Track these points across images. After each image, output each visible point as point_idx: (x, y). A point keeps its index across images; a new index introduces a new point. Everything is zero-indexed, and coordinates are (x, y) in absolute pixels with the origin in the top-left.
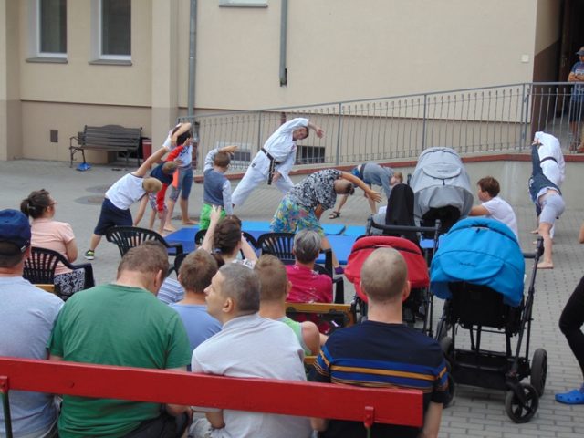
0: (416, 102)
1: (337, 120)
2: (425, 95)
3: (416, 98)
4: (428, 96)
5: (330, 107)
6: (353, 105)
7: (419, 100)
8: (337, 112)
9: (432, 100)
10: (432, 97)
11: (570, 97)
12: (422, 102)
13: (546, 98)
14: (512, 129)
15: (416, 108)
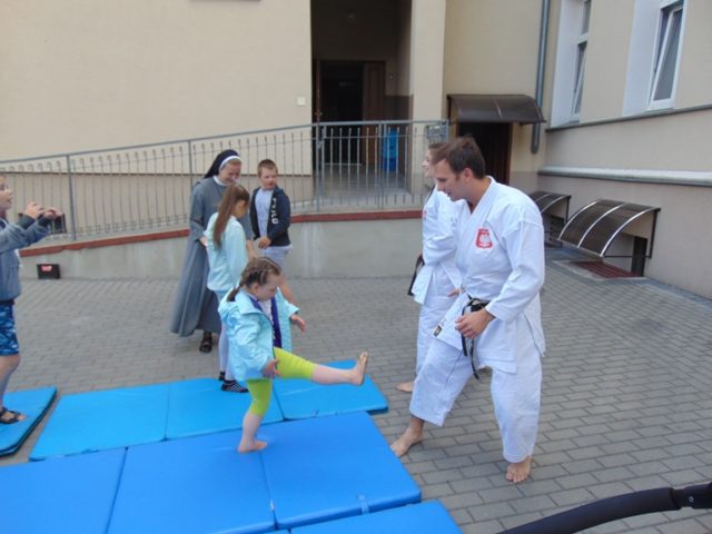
0: (177, 152)
1: (66, 179)
2: (189, 141)
3: (176, 146)
4: (193, 143)
5: (53, 161)
6: (86, 157)
7: (181, 149)
8: (64, 169)
9: (199, 149)
10: (198, 144)
11: (374, 140)
12: (186, 151)
13: (345, 142)
14: (298, 182)
15: (178, 159)
